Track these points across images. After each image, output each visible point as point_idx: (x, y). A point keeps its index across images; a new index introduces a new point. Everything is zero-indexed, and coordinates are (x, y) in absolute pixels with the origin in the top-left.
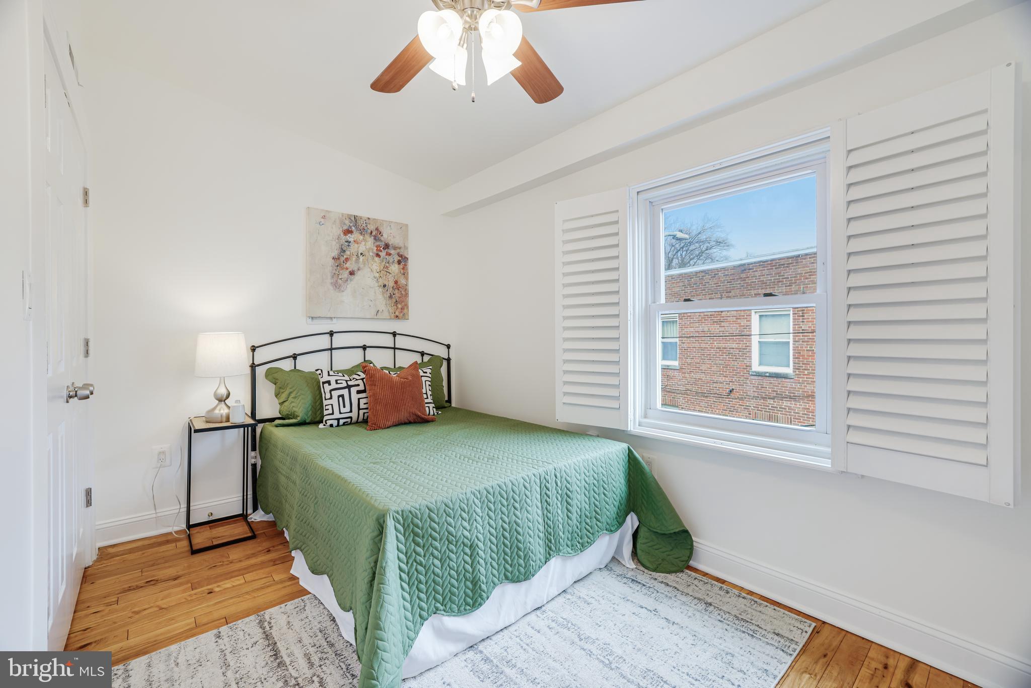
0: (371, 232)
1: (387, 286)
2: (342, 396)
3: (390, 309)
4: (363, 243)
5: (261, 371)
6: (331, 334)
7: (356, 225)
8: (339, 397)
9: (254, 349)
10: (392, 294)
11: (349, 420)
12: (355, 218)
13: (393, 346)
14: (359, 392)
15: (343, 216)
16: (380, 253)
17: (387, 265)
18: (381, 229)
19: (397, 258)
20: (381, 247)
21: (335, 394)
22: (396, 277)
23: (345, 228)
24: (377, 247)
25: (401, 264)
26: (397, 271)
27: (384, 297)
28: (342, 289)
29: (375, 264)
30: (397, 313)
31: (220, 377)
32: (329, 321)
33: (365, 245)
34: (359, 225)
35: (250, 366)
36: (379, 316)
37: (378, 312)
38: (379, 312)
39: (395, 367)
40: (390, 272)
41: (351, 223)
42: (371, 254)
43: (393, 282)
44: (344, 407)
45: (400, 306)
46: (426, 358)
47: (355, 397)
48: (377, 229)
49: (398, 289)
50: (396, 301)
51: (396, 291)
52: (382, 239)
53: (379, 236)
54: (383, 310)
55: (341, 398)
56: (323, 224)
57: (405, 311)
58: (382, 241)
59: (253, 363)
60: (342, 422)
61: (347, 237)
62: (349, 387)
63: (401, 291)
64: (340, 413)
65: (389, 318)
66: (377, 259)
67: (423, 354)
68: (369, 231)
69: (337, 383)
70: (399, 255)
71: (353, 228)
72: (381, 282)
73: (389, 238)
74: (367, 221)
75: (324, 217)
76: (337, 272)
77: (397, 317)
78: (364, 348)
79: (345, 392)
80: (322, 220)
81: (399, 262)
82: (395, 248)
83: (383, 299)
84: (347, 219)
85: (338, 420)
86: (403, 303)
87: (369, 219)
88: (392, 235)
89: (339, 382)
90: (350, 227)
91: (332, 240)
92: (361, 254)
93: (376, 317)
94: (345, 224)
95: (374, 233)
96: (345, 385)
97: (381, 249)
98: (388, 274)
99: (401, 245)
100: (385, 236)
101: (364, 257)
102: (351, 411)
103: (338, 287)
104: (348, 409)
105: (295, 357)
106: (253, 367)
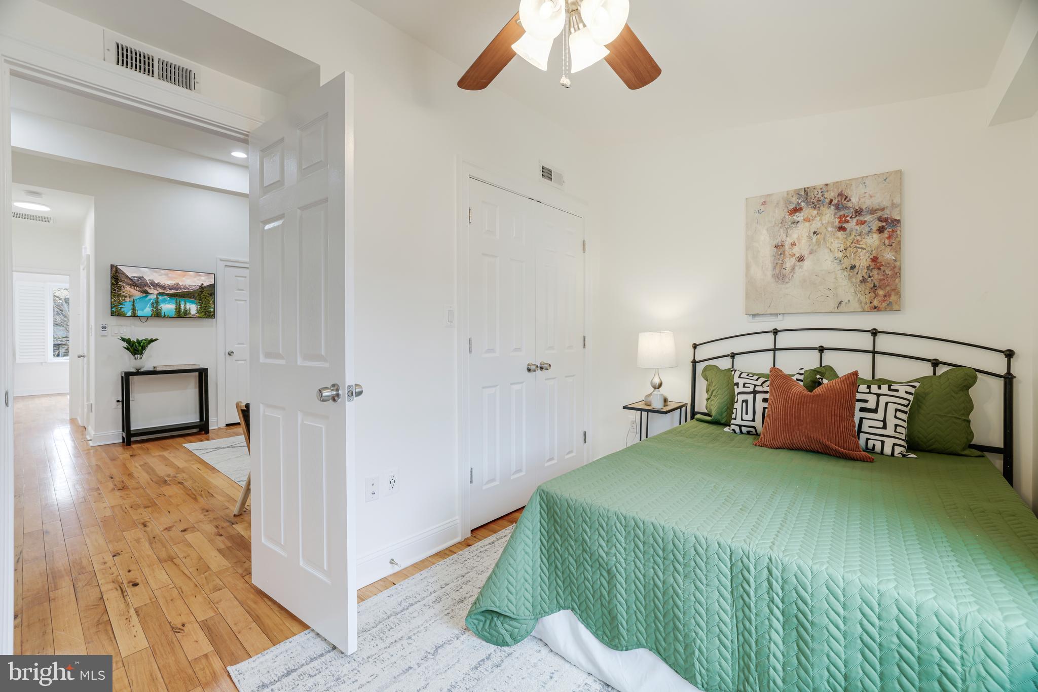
0: (831, 201)
1: (857, 267)
2: (746, 401)
3: (863, 298)
4: (818, 218)
5: (700, 367)
6: (776, 332)
7: (806, 200)
8: (743, 401)
9: (695, 346)
10: (866, 277)
11: (752, 430)
12: (805, 191)
13: (871, 349)
14: (765, 400)
15: (788, 194)
16: (845, 225)
17: (858, 238)
18: (846, 192)
19: (876, 225)
20: (847, 216)
21: (741, 398)
22: (874, 252)
23: (791, 207)
24: (840, 218)
25: (886, 232)
26: (877, 243)
27: (852, 282)
28: (787, 280)
29: (837, 241)
30: (875, 303)
31: (655, 369)
32: (773, 318)
33: (821, 220)
34: (811, 198)
35: (691, 362)
36: (841, 309)
37: (840, 303)
38: (843, 304)
39: (873, 378)
40: (864, 246)
41: (799, 199)
42: (830, 229)
43: (869, 260)
44: (747, 413)
45: (881, 292)
46: (942, 370)
47: (760, 405)
48: (840, 194)
49: (879, 269)
50: (875, 286)
51: (875, 272)
52: (850, 204)
53: (845, 202)
54: (849, 301)
55: (744, 404)
56: (763, 211)
57: (893, 298)
58: (849, 208)
59: (694, 360)
60: (744, 430)
61: (795, 217)
62: (755, 393)
63: (884, 271)
64: (742, 420)
65: (860, 310)
66: (840, 234)
67: (936, 363)
68: (828, 201)
69: (744, 386)
70: (880, 219)
71: (803, 204)
72: (847, 263)
73: (862, 200)
74: (824, 189)
75: (764, 203)
76: (780, 262)
77: (875, 307)
78: (821, 350)
79: (750, 398)
80: (762, 208)
81: (881, 230)
82: (872, 212)
83: (850, 284)
84: (794, 196)
85: (740, 426)
86: (888, 288)
87: (827, 185)
88: (867, 195)
89: (746, 385)
90: (799, 204)
91: (774, 226)
92: (815, 233)
93: (836, 310)
94: (791, 202)
95: (835, 202)
96: (751, 389)
97: (848, 218)
98: (860, 250)
99: (886, 203)
100: (854, 200)
101: (818, 236)
102: (754, 420)
103: (781, 278)
104: (750, 417)
105: (733, 356)
106: (695, 363)
